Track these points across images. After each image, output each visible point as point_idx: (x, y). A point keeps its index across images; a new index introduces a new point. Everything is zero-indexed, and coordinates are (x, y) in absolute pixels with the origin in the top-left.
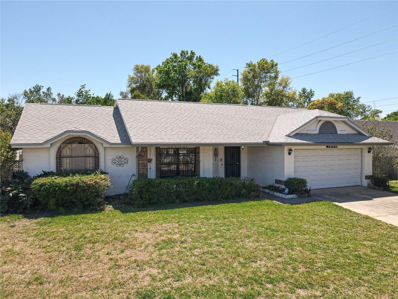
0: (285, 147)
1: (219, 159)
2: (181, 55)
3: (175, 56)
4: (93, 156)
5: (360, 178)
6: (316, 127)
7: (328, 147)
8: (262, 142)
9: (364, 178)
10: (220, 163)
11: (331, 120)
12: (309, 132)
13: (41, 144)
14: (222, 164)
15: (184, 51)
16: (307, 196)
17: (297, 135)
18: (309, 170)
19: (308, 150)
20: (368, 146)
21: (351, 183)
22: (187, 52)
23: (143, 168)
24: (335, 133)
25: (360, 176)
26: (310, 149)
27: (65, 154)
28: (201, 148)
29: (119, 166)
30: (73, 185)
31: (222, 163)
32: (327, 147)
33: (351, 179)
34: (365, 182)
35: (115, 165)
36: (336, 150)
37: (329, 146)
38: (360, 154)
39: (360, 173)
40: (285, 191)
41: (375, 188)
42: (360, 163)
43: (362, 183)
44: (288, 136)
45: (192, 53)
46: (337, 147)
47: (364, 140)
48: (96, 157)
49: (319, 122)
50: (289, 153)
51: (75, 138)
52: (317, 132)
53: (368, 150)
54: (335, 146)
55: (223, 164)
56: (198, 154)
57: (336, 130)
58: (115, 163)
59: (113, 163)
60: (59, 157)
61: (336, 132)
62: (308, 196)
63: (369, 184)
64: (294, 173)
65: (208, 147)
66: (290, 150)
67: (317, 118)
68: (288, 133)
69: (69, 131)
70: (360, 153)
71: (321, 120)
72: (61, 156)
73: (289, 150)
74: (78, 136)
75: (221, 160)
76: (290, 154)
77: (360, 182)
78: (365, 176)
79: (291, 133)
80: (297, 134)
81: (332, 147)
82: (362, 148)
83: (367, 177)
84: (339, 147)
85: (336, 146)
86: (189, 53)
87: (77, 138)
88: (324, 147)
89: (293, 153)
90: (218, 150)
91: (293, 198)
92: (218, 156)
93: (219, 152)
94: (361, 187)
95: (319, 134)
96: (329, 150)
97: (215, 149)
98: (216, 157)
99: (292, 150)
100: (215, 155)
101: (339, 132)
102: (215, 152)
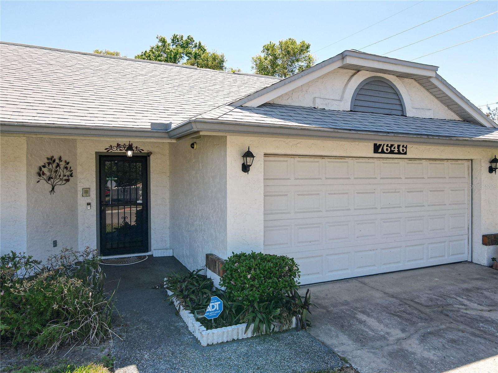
1: (79, 189)
2: (173, 41)
3: (163, 41)
5: (467, 240)
6: (344, 92)
7: (380, 150)
8: (150, 126)
9: (478, 240)
10: (82, 201)
11: (388, 74)
12: (319, 105)
14: (89, 204)
15: (177, 35)
16: (294, 325)
19: (316, 160)
20: (490, 155)
21: (444, 256)
24: (400, 113)
25: (467, 236)
31: (88, 200)
32: (376, 151)
33: (443, 244)
34: (483, 254)
36: (402, 162)
37: (383, 148)
38: (466, 175)
39: (466, 228)
40: (209, 309)
42: (467, 199)
43: (474, 255)
44: (240, 105)
45: (190, 39)
46: (405, 153)
49: (354, 75)
50: (243, 165)
52: (346, 106)
53: (489, 165)
55: (94, 204)
57: (401, 105)
61: (403, 111)
62: (297, 324)
63: (494, 259)
64: (262, 233)
66: (248, 155)
67: (345, 59)
70: (466, 173)
71: (358, 70)
73: (243, 157)
75: (86, 192)
76: (246, 168)
77: (466, 252)
78: (483, 236)
79: (249, 97)
81: (392, 152)
82: (472, 160)
83: (488, 240)
85: (403, 150)
86: (185, 38)
88: (368, 150)
89: (257, 165)
90: (68, 163)
91: (235, 338)
92: (68, 180)
93: (76, 169)
94: (471, 266)
95: (351, 111)
96: (382, 161)
97: (49, 157)
98: (60, 183)
99: (253, 157)
100: (50, 178)
101: (410, 113)
102: (44, 167)
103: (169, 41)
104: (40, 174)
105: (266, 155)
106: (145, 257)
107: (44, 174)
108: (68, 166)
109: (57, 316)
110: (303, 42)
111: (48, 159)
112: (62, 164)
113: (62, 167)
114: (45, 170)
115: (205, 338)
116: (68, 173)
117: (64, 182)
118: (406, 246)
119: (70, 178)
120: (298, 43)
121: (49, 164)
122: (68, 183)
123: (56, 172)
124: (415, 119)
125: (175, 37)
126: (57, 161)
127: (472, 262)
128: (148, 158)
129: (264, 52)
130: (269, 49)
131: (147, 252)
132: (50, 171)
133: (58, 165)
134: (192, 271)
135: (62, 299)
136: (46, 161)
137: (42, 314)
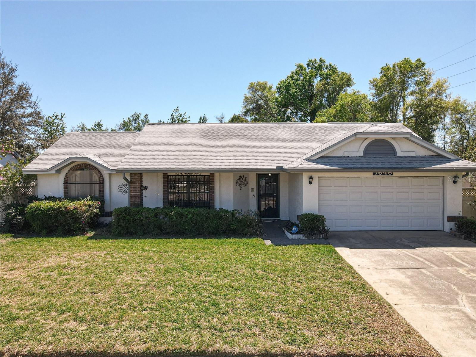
0: (304, 173)
1: (250, 189)
2: (308, 65)
3: (301, 67)
4: (98, 182)
5: (441, 220)
6: (359, 148)
7: (376, 174)
8: (276, 167)
9: (446, 219)
10: (251, 194)
11: (385, 138)
13: (47, 170)
14: (254, 195)
15: (312, 60)
16: (321, 238)
17: (322, 159)
18: (347, 205)
19: (344, 178)
20: (454, 174)
22: (315, 60)
23: (135, 196)
24: (393, 155)
25: (441, 217)
26: (348, 177)
27: (71, 181)
28: (217, 175)
29: (125, 193)
30: (54, 210)
31: (253, 193)
32: (374, 174)
33: (424, 220)
34: (449, 226)
35: (121, 193)
36: (388, 179)
37: (378, 173)
39: (441, 212)
40: (293, 230)
41: (455, 235)
42: (441, 198)
43: (445, 227)
44: (308, 160)
45: (322, 61)
46: (392, 175)
47: (438, 164)
48: (102, 184)
49: (365, 140)
51: (80, 164)
52: (361, 154)
53: (453, 180)
54: (387, 173)
55: (256, 195)
56: (212, 182)
57: (394, 151)
58: (121, 190)
59: (119, 190)
60: (67, 183)
61: (395, 153)
63: (452, 229)
65: (227, 174)
66: (311, 178)
67: (356, 135)
68: (307, 156)
69: (71, 158)
70: (441, 183)
71: (368, 138)
72: (68, 182)
73: (309, 179)
74: (83, 163)
75: (253, 190)
76: (310, 183)
77: (441, 225)
78: (448, 217)
79: (312, 156)
80: (322, 157)
81: (383, 174)
82: (444, 176)
83: (450, 219)
84: (395, 174)
85: (390, 174)
86: (318, 61)
87: (82, 164)
88: (370, 174)
89: (315, 181)
90: (246, 178)
91: (300, 238)
92: (246, 185)
93: (249, 180)
94: (443, 232)
95: (363, 156)
96: (382, 178)
97: (240, 176)
98: (243, 186)
99: (313, 179)
100: (240, 184)
101: (399, 154)
102: (238, 180)
103: (305, 66)
104: (237, 183)
105: (319, 177)
106: (277, 220)
107: (238, 183)
108: (246, 179)
109: (248, 227)
110: (419, 60)
111: (239, 177)
112: (244, 178)
113: (244, 179)
114: (238, 181)
115: (290, 237)
116: (246, 182)
117: (245, 186)
118: (397, 219)
119: (247, 184)
120: (413, 61)
121: (240, 179)
122: (246, 186)
123: (242, 182)
124: (401, 157)
125: (310, 61)
126: (242, 177)
127: (443, 231)
128: (279, 175)
129: (382, 73)
130: (385, 70)
131: (278, 218)
132: (240, 181)
133: (243, 179)
134: (292, 222)
135: (250, 221)
136: (239, 178)
137: (245, 225)
